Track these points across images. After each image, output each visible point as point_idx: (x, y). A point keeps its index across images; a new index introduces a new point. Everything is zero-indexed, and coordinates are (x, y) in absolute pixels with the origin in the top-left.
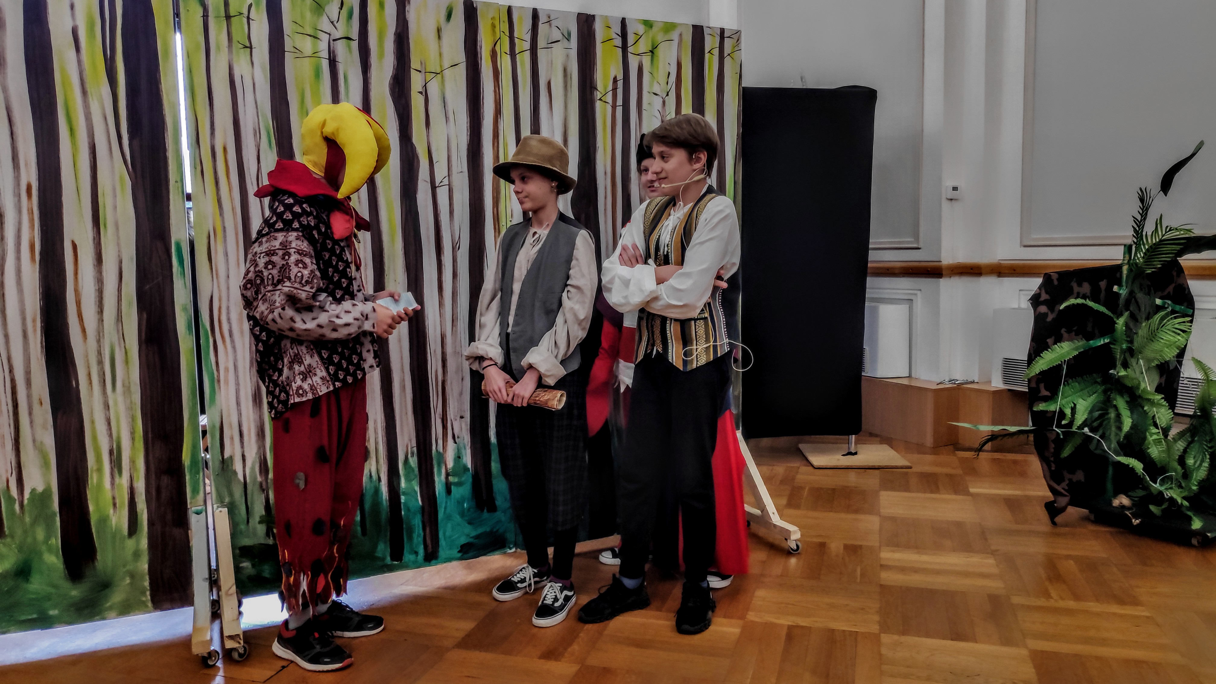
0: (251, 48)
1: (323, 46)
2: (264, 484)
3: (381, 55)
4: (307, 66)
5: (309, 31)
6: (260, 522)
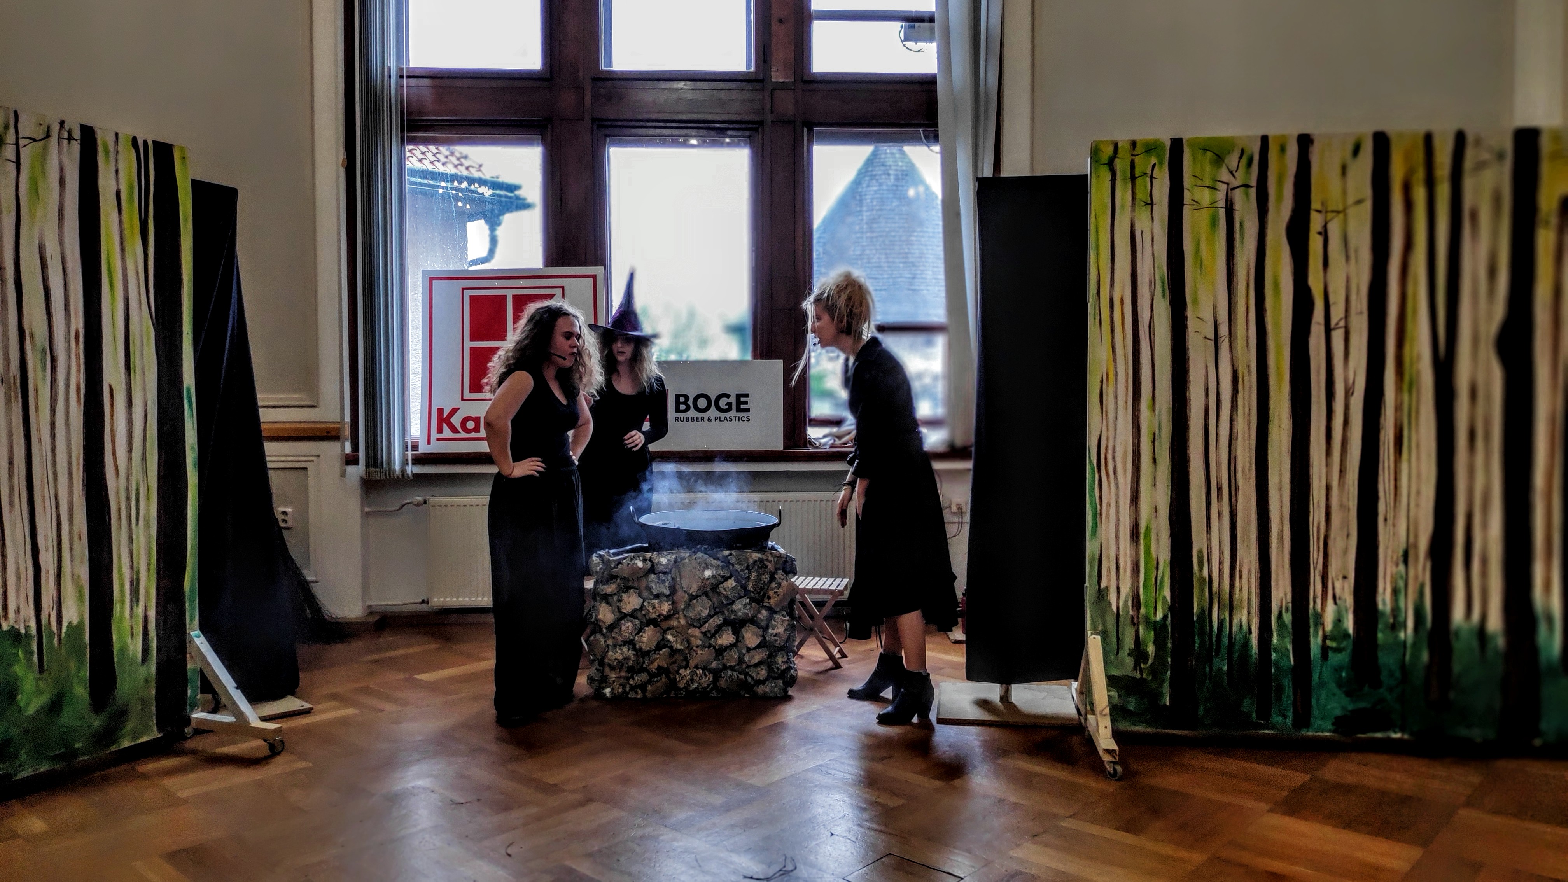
0: (1152, 204)
1: (1221, 196)
2: (1135, 618)
3: (1280, 198)
4: (1204, 218)
5: (1208, 182)
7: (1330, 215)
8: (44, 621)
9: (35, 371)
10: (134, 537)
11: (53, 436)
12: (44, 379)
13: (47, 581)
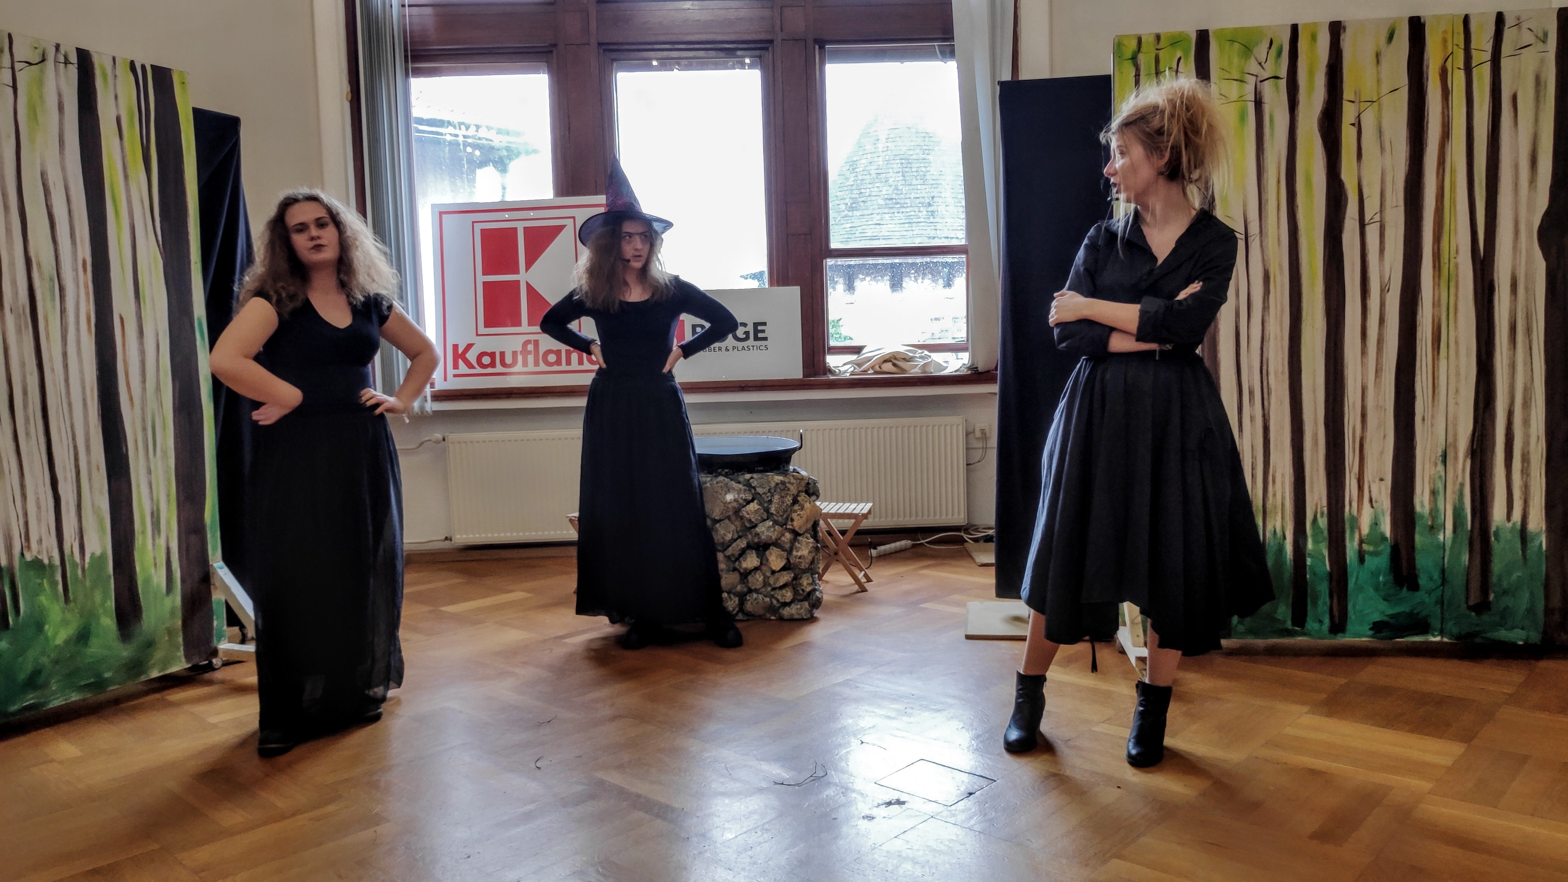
1: (1249, 89)
3: (1311, 91)
4: (1233, 112)
5: (1236, 75)
7: (1363, 106)
8: (67, 551)
9: (44, 300)
10: (152, 468)
11: (66, 366)
12: (54, 307)
13: (68, 511)
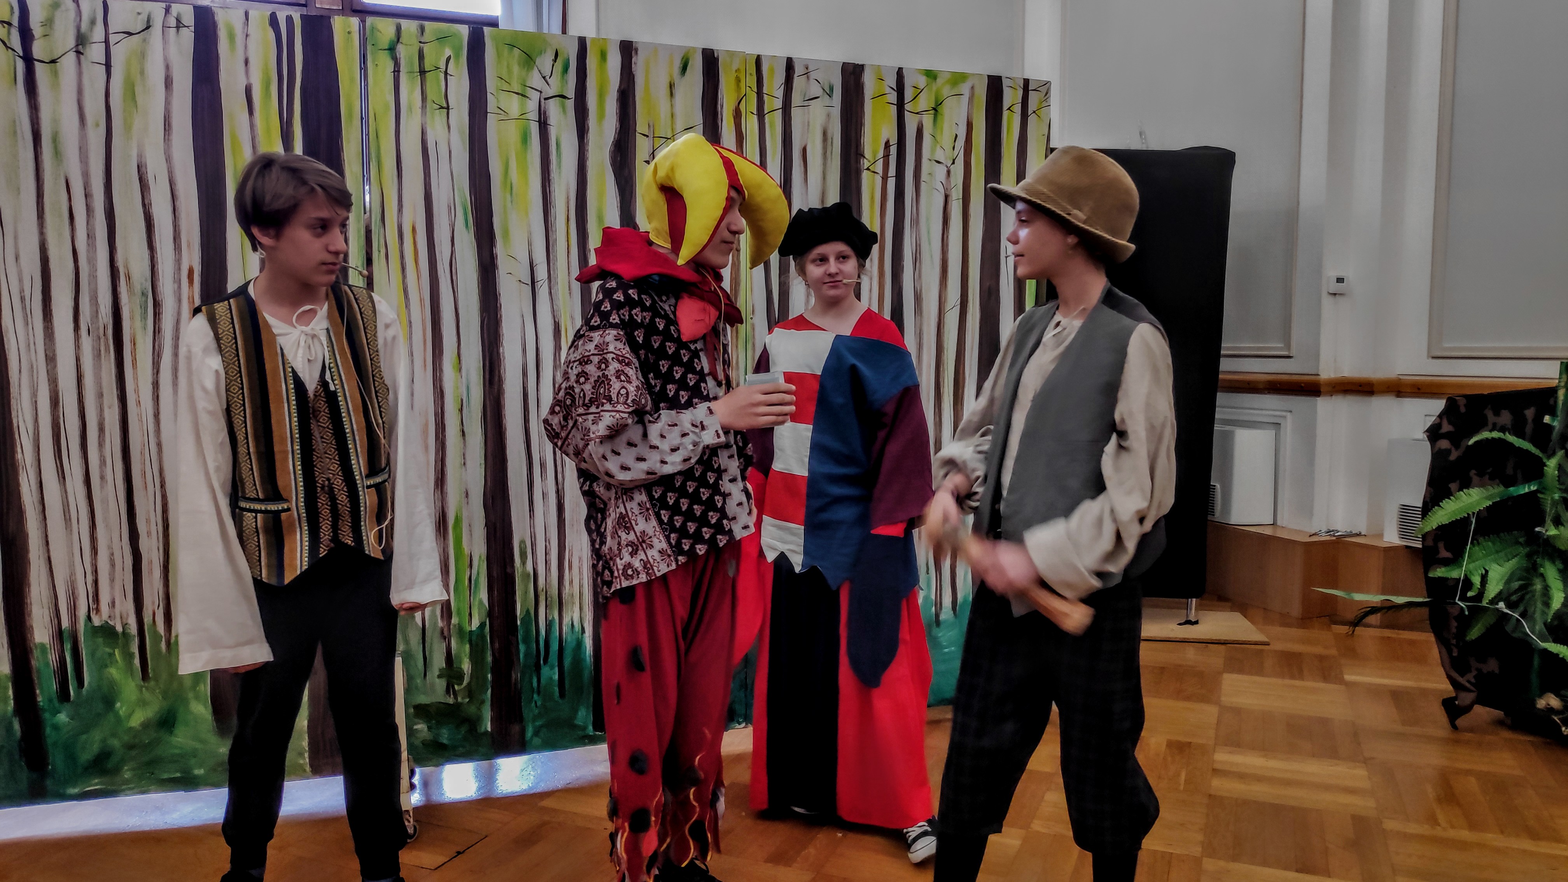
0: (448, 108)
1: (532, 106)
2: (446, 630)
3: (601, 116)
4: (512, 132)
5: (517, 88)
6: (439, 677)
7: (658, 141)
